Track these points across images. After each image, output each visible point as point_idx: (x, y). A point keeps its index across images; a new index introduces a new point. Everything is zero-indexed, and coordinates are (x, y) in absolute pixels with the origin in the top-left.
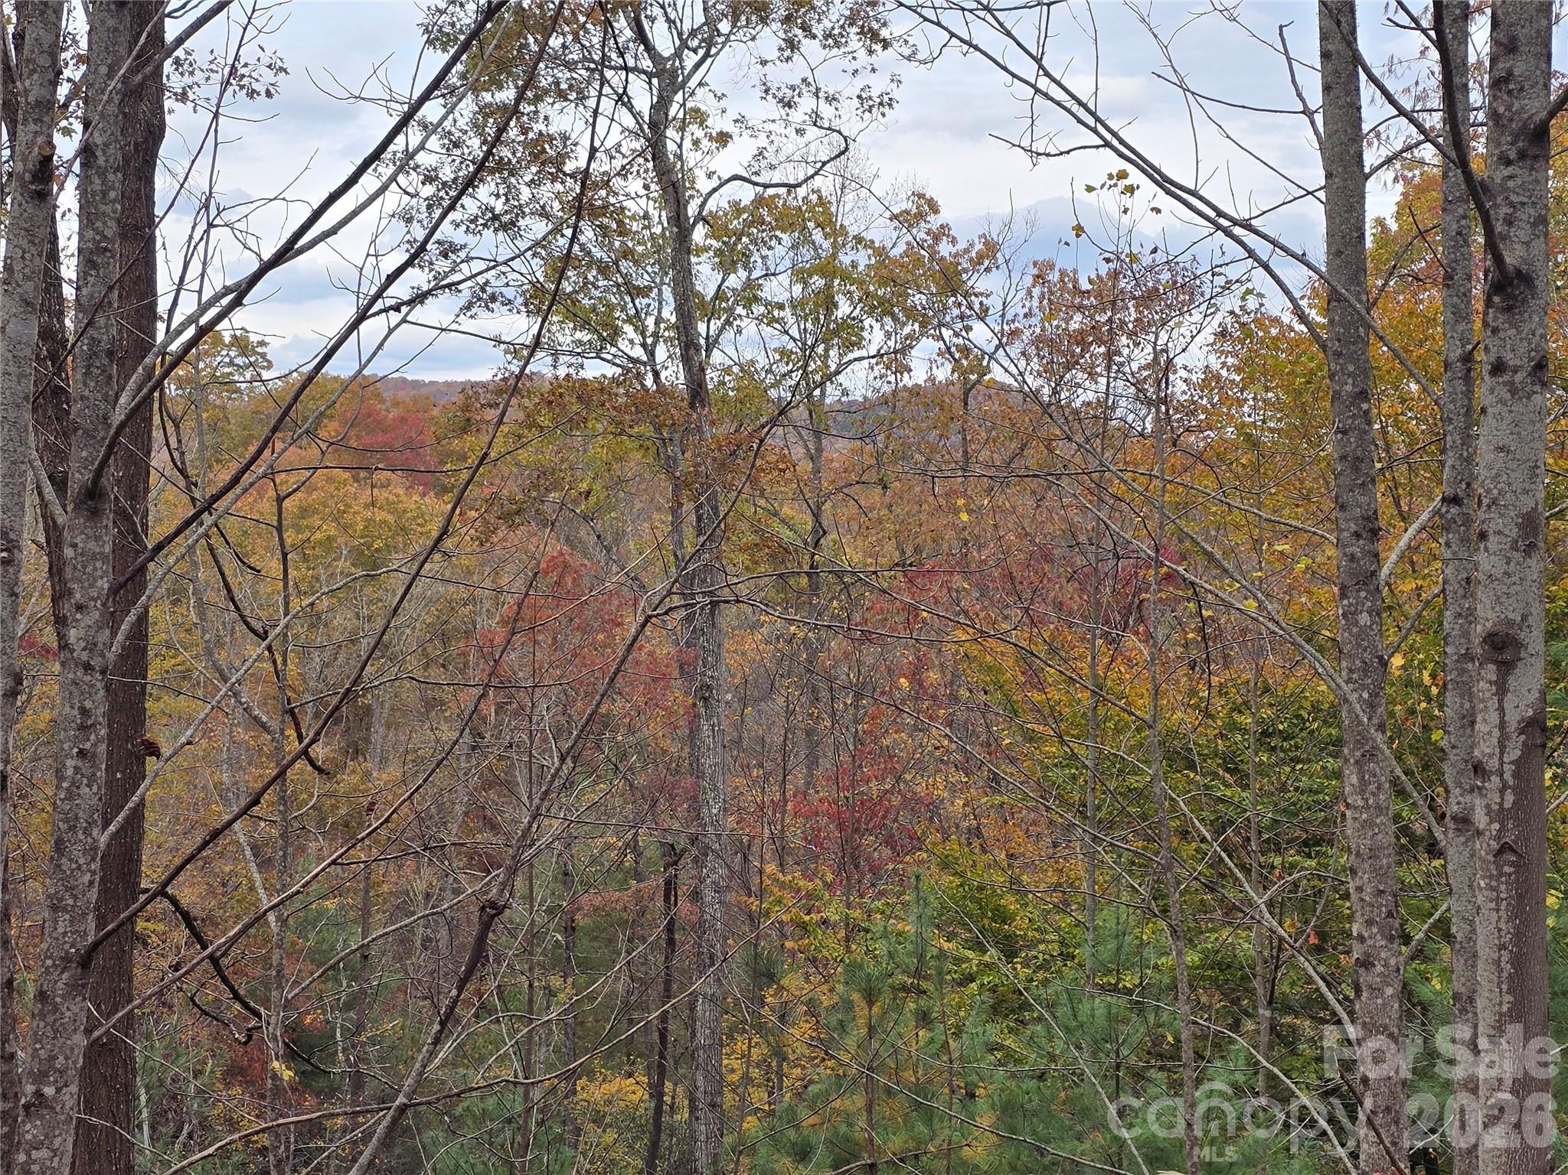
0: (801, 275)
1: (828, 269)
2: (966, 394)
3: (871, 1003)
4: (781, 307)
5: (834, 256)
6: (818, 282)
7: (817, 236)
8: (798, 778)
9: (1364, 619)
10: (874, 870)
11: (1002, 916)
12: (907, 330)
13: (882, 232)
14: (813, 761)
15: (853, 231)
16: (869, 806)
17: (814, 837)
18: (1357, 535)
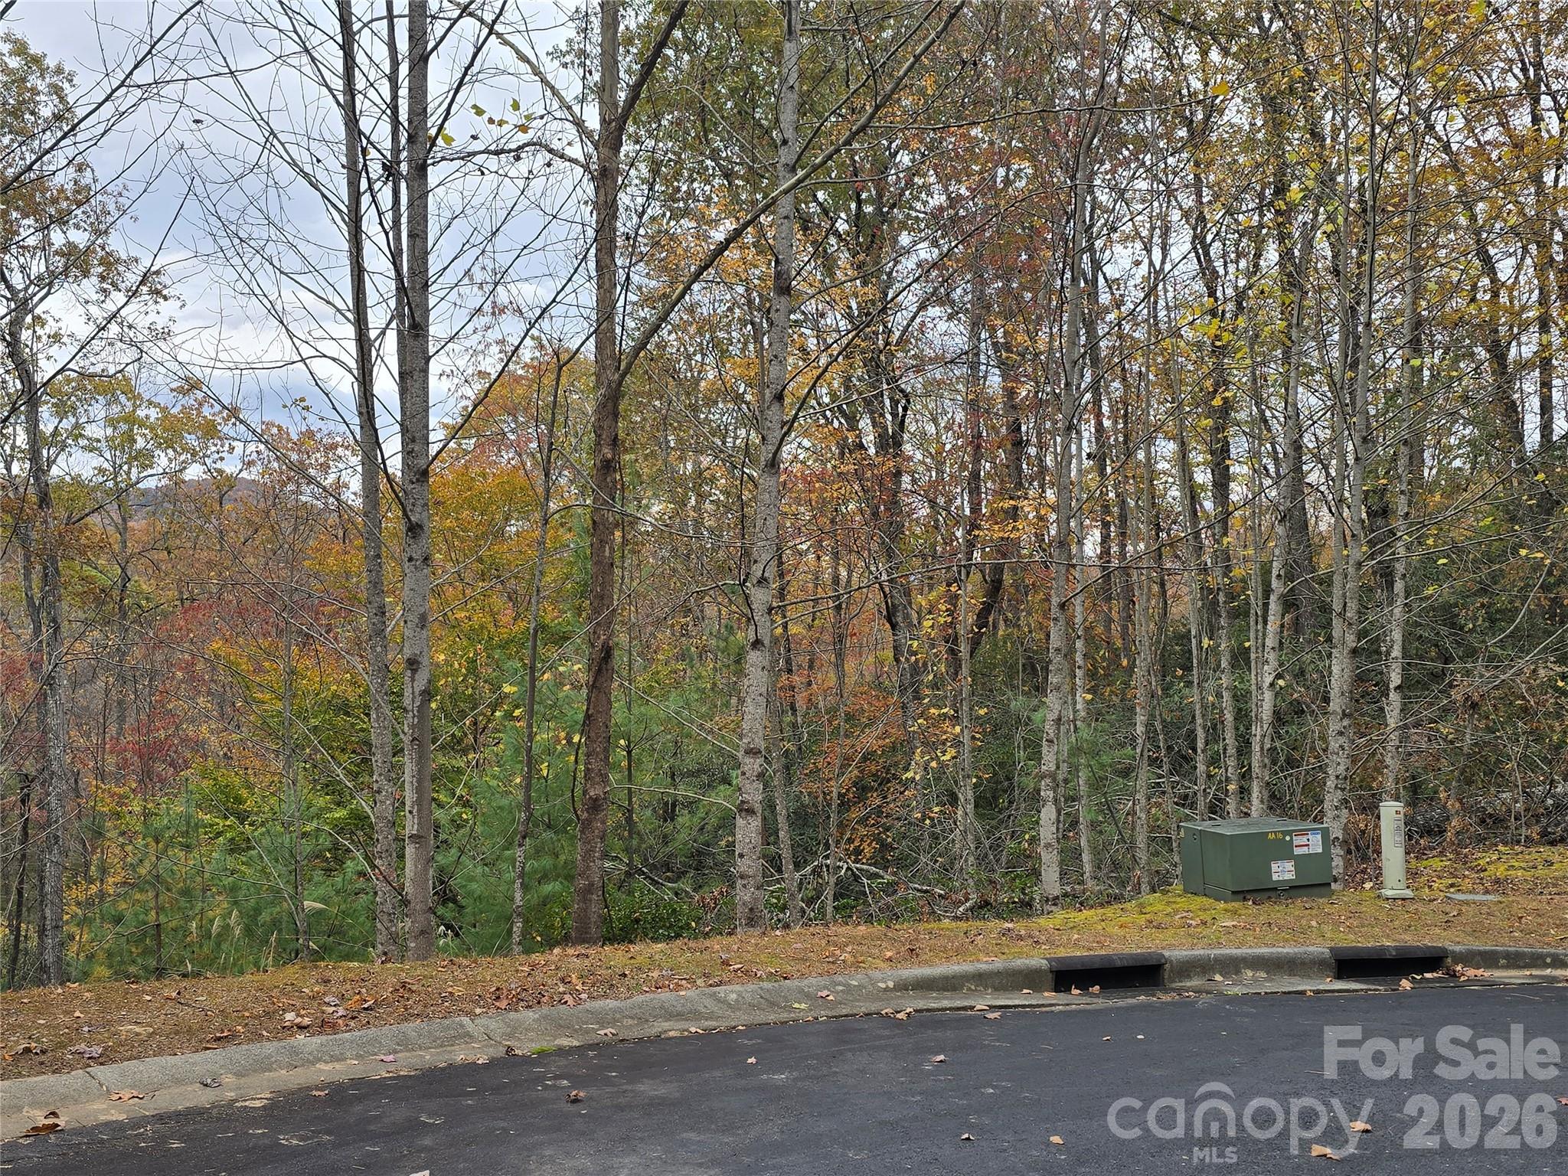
0: (111, 422)
1: (131, 420)
2: (221, 498)
3: (157, 843)
4: (99, 441)
5: (134, 411)
6: (124, 427)
7: (123, 398)
8: (113, 730)
9: (379, 649)
10: (162, 781)
11: (239, 800)
12: (183, 457)
13: (165, 398)
14: (122, 719)
15: (146, 396)
16: (159, 746)
17: (124, 765)
18: (376, 614)
